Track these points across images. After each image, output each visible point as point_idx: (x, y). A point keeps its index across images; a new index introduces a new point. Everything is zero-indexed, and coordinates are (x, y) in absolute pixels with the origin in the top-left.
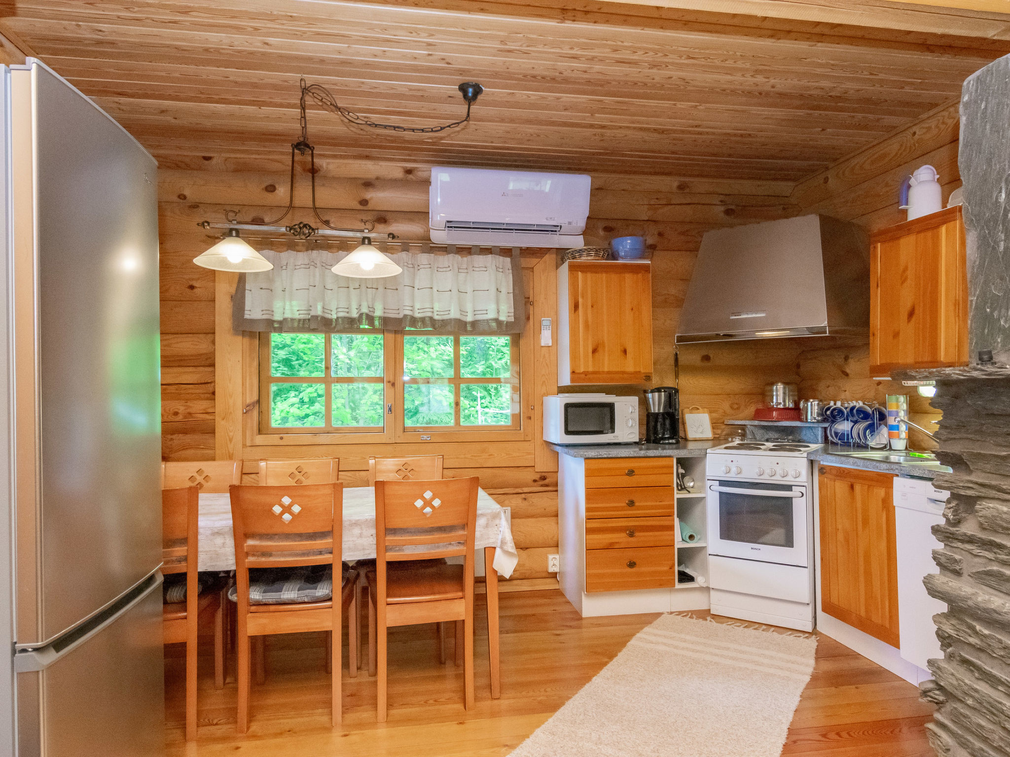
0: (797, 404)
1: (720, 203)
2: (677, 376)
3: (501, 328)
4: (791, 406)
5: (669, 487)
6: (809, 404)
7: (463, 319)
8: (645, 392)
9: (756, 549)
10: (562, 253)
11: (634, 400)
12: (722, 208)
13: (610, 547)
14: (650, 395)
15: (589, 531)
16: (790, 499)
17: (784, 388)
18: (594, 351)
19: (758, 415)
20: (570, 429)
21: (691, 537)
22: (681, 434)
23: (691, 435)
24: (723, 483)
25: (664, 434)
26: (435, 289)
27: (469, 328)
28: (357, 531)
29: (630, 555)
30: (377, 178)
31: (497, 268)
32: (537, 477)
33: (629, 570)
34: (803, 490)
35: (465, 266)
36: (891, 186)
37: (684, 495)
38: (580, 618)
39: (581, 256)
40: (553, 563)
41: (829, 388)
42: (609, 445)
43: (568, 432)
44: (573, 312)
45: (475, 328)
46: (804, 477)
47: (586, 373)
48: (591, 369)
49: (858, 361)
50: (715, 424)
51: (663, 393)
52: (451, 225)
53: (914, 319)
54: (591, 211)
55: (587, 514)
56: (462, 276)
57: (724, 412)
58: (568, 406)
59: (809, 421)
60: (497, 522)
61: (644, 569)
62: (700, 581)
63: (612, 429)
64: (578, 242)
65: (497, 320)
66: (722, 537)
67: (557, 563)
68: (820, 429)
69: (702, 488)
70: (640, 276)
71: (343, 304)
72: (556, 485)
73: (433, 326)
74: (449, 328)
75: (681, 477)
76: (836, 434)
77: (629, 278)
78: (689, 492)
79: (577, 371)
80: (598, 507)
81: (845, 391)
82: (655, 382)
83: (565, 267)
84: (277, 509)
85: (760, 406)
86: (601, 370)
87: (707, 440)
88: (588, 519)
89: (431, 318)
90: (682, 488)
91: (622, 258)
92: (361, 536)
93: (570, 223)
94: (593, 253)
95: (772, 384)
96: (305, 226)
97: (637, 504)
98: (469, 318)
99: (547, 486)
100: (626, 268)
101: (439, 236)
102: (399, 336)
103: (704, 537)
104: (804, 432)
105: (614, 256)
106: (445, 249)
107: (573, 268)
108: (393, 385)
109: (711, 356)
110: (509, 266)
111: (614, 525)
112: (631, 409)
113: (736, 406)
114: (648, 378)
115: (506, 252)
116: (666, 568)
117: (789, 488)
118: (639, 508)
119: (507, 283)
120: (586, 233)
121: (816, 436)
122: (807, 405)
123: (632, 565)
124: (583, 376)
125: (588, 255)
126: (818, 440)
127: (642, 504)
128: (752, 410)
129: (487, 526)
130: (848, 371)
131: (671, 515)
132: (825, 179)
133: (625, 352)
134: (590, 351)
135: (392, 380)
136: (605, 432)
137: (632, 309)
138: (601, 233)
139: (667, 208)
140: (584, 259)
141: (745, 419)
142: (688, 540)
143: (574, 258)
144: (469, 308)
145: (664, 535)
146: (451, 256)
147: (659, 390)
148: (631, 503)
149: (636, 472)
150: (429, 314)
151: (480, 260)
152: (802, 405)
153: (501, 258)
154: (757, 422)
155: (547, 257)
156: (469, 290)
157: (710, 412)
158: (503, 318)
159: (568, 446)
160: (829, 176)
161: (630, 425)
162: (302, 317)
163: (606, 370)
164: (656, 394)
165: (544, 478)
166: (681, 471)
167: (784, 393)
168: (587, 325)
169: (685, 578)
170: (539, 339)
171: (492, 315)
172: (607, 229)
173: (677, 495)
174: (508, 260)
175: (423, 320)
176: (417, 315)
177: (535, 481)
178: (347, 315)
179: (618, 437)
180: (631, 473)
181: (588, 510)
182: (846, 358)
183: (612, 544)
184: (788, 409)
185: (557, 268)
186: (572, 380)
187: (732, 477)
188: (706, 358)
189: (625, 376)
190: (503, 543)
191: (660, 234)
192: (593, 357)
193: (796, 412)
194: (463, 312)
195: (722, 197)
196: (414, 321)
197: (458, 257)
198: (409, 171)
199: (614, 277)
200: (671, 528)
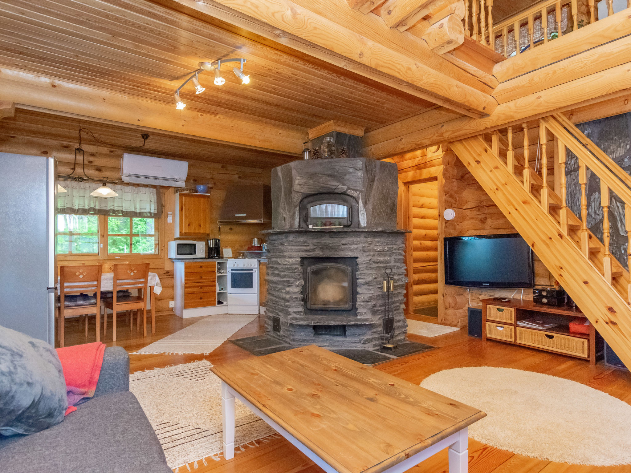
1: (237, 174)
2: (220, 235)
3: (151, 215)
4: (259, 245)
5: (214, 272)
7: (136, 211)
8: (208, 240)
9: (242, 290)
10: (177, 189)
11: (203, 243)
12: (237, 176)
13: (193, 293)
15: (186, 287)
16: (252, 273)
17: (257, 240)
18: (189, 225)
19: (249, 249)
20: (179, 253)
21: (222, 289)
22: (221, 255)
23: (225, 256)
24: (232, 270)
25: (214, 255)
26: (123, 199)
27: (138, 215)
28: (105, 281)
29: (201, 295)
30: (97, 153)
31: (150, 193)
32: (165, 272)
33: (200, 300)
34: (256, 270)
35: (136, 191)
37: (220, 275)
38: (182, 319)
39: (184, 191)
40: (171, 304)
42: (193, 259)
43: (178, 254)
44: (181, 211)
45: (140, 215)
46: (256, 266)
47: (185, 233)
48: (187, 231)
50: (233, 253)
51: (214, 241)
52: (131, 175)
54: (188, 173)
56: (135, 195)
57: (237, 248)
58: (179, 245)
59: (264, 250)
60: (155, 278)
61: (205, 300)
62: (225, 303)
63: (195, 253)
64: (183, 185)
65: (150, 213)
66: (232, 287)
67: (173, 304)
69: (226, 273)
70: (206, 199)
71: (82, 203)
72: (173, 275)
73: (122, 213)
74: (129, 214)
75: (219, 269)
77: (202, 200)
78: (222, 274)
79: (182, 232)
80: (189, 279)
82: (212, 236)
83: (178, 195)
84: (77, 274)
85: (250, 246)
86: (191, 232)
87: (230, 257)
88: (186, 283)
89: (122, 211)
90: (219, 272)
91: (200, 193)
92: (107, 283)
93: (180, 178)
94: (189, 190)
95: (253, 238)
96: (80, 178)
98: (138, 211)
99: (169, 276)
100: (201, 196)
101: (125, 179)
102: (106, 216)
103: (226, 289)
104: (261, 254)
105: (197, 191)
106: (128, 184)
107: (181, 195)
108: (103, 236)
109: (233, 228)
110: (155, 192)
111: (195, 285)
112: (202, 246)
113: (241, 246)
114: (208, 235)
115: (154, 187)
116: (213, 299)
117: (252, 270)
118: (204, 279)
119: (154, 198)
120: (187, 181)
122: (264, 245)
123: (201, 298)
125: (187, 191)
128: (247, 247)
129: (151, 279)
131: (215, 281)
133: (200, 226)
134: (187, 225)
135: (103, 234)
136: (192, 254)
137: (203, 211)
138: (192, 182)
139: (217, 174)
140: (185, 192)
141: (244, 251)
143: (181, 191)
144: (138, 207)
145: (212, 288)
146: (131, 187)
147: (212, 239)
148: (201, 277)
149: (203, 267)
150: (121, 209)
151: (143, 189)
152: (262, 245)
153: (152, 189)
154: (247, 251)
155: (170, 189)
156: (138, 200)
157: (232, 248)
158: (152, 211)
159: (178, 259)
161: (202, 252)
162: (62, 207)
163: (193, 232)
164: (211, 241)
165: (168, 273)
166: (219, 267)
168: (186, 216)
169: (220, 303)
170: (167, 220)
171: (148, 210)
172: (195, 180)
173: (217, 275)
174: (155, 190)
175: (118, 211)
176: (116, 209)
177: (164, 274)
178: (83, 208)
179: (197, 256)
180: (201, 267)
181: (185, 280)
183: (194, 292)
184: (258, 247)
185: (175, 194)
186: (180, 235)
187: (236, 267)
188: (231, 229)
189: (200, 234)
190: (157, 284)
191: (215, 184)
192: (188, 227)
193: (260, 248)
194: (136, 208)
195: (237, 172)
196: (114, 211)
197: (134, 188)
198: (111, 152)
199: (196, 199)
200: (215, 286)
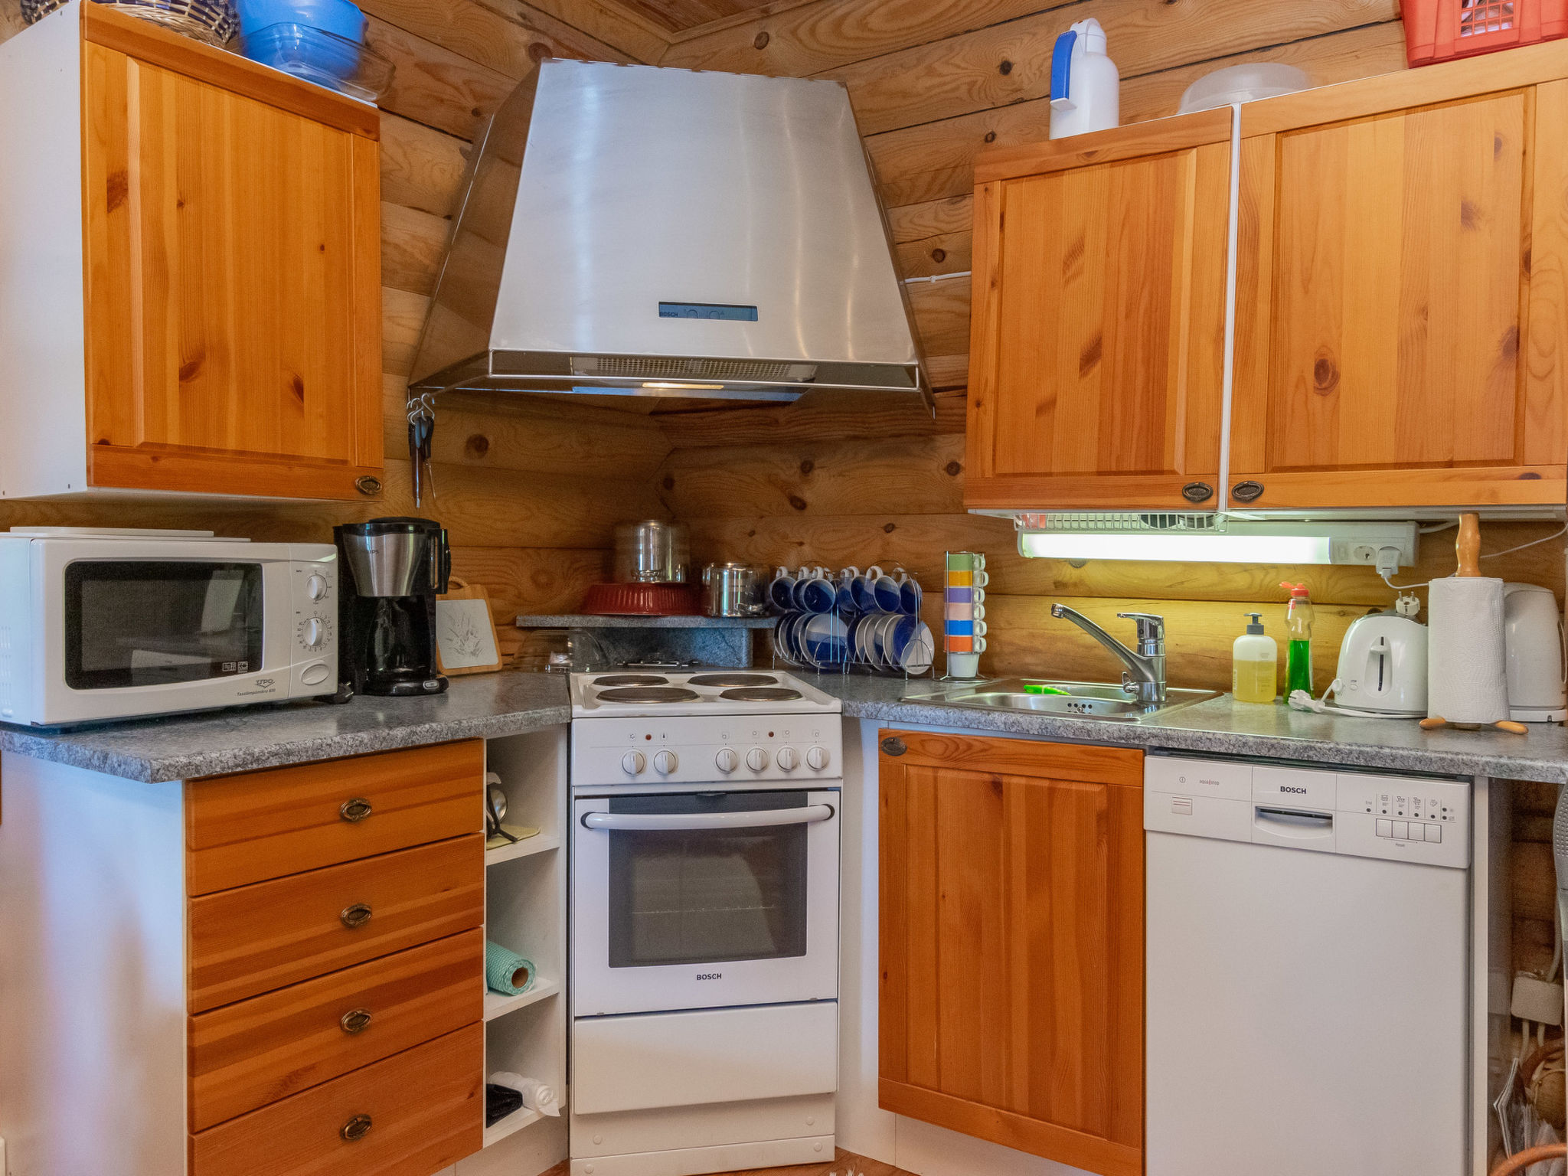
0: (693, 572)
1: (520, 19)
4: (680, 578)
5: (470, 835)
6: (726, 573)
8: (353, 529)
9: (709, 977)
11: (324, 557)
13: (286, 1089)
14: (369, 542)
15: (201, 1057)
17: (662, 536)
18: (189, 372)
20: (87, 664)
21: (520, 977)
23: (448, 660)
24: (620, 803)
25: (395, 663)
29: (356, 1092)
33: (349, 1147)
36: (940, 75)
37: (502, 852)
41: (755, 537)
42: (234, 712)
43: (79, 676)
44: (103, 205)
47: (153, 452)
48: (174, 437)
49: (840, 474)
50: (504, 623)
51: (411, 537)
53: (1097, 369)
55: (197, 993)
57: (519, 596)
59: (725, 614)
61: (392, 1130)
62: (540, 1099)
66: (615, 961)
68: (745, 633)
76: (811, 645)
77: (311, 137)
78: (513, 840)
79: (118, 441)
80: (241, 959)
81: (801, 544)
82: (392, 500)
86: (213, 444)
87: (488, 673)
90: (492, 829)
95: (637, 523)
97: (377, 914)
100: (303, 100)
104: (699, 640)
107: (103, 38)
109: (491, 439)
111: (298, 1007)
112: (316, 588)
113: (543, 579)
114: (370, 486)
116: (459, 1099)
117: (796, 797)
118: (383, 926)
121: (735, 651)
122: (722, 576)
123: (357, 1126)
124: (142, 461)
126: (740, 660)
127: (389, 911)
130: (808, 495)
131: (470, 925)
132: (759, 38)
133: (298, 390)
134: (173, 365)
136: (226, 667)
137: (322, 248)
140: (149, 15)
141: (561, 612)
142: (510, 989)
145: (455, 996)
147: (397, 526)
148: (358, 916)
149: (377, 802)
152: (707, 577)
154: (601, 619)
157: (492, 594)
159: (71, 731)
160: (772, 33)
161: (312, 641)
163: (232, 444)
164: (388, 540)
167: (662, 548)
173: (489, 859)
179: (271, 682)
180: (356, 810)
181: (198, 978)
182: (807, 468)
183: (292, 1076)
184: (672, 586)
186: (98, 474)
187: (651, 782)
188: (479, 444)
189: (298, 471)
192: (183, 391)
193: (693, 594)
200: (472, 966)
